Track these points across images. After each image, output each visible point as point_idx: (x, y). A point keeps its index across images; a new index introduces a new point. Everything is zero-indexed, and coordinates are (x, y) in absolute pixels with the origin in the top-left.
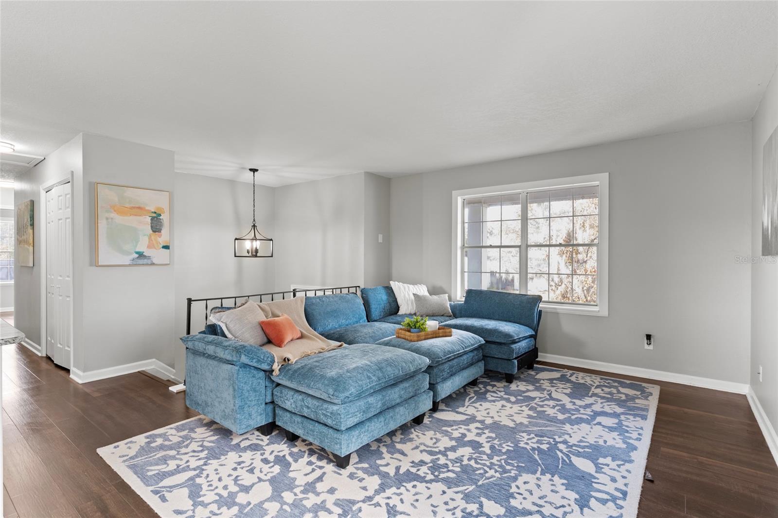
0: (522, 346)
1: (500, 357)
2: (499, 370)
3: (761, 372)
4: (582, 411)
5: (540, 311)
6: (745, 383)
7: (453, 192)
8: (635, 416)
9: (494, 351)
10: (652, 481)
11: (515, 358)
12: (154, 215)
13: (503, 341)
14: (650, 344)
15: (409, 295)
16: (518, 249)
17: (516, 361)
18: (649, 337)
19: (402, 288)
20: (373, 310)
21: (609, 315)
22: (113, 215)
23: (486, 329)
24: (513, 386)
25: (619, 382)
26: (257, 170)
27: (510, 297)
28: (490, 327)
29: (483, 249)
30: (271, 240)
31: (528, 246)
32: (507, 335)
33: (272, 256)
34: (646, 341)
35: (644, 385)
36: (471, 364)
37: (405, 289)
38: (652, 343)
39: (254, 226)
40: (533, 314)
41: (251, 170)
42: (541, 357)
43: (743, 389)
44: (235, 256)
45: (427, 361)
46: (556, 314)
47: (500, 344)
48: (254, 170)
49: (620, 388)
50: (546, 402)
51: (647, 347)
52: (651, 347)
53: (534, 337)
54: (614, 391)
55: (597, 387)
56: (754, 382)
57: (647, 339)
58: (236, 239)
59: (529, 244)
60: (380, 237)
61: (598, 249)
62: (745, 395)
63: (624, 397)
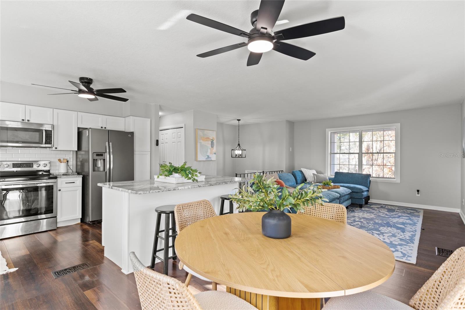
0: (365, 194)
1: (357, 198)
2: (357, 203)
3: (464, 201)
4: (394, 215)
5: (370, 181)
6: (459, 208)
7: (326, 129)
8: (415, 217)
9: (355, 195)
10: (424, 229)
11: (363, 198)
12: (212, 141)
13: (359, 191)
14: (419, 194)
15: (310, 174)
16: (358, 155)
17: (364, 199)
18: (418, 191)
19: (307, 171)
20: (298, 180)
21: (400, 182)
22: (201, 141)
23: (350, 187)
24: (363, 209)
25: (406, 209)
26: (240, 120)
27: (356, 175)
28: (351, 186)
29: (335, 154)
30: (245, 150)
31: (362, 153)
32: (361, 189)
33: (245, 157)
34: (417, 193)
35: (416, 209)
36: (347, 200)
37: (308, 171)
38: (420, 193)
39: (239, 145)
40: (368, 182)
41: (238, 120)
42: (371, 201)
43: (458, 211)
44: (232, 157)
45: (339, 195)
46: (376, 182)
47: (357, 192)
48: (239, 120)
49: (407, 210)
50: (379, 213)
51: (417, 195)
52: (419, 195)
53: (368, 191)
54: (405, 211)
55: (397, 210)
56: (462, 208)
57: (417, 192)
58: (232, 150)
59: (363, 152)
60: (291, 148)
61: (395, 155)
62: (459, 213)
63: (409, 212)
